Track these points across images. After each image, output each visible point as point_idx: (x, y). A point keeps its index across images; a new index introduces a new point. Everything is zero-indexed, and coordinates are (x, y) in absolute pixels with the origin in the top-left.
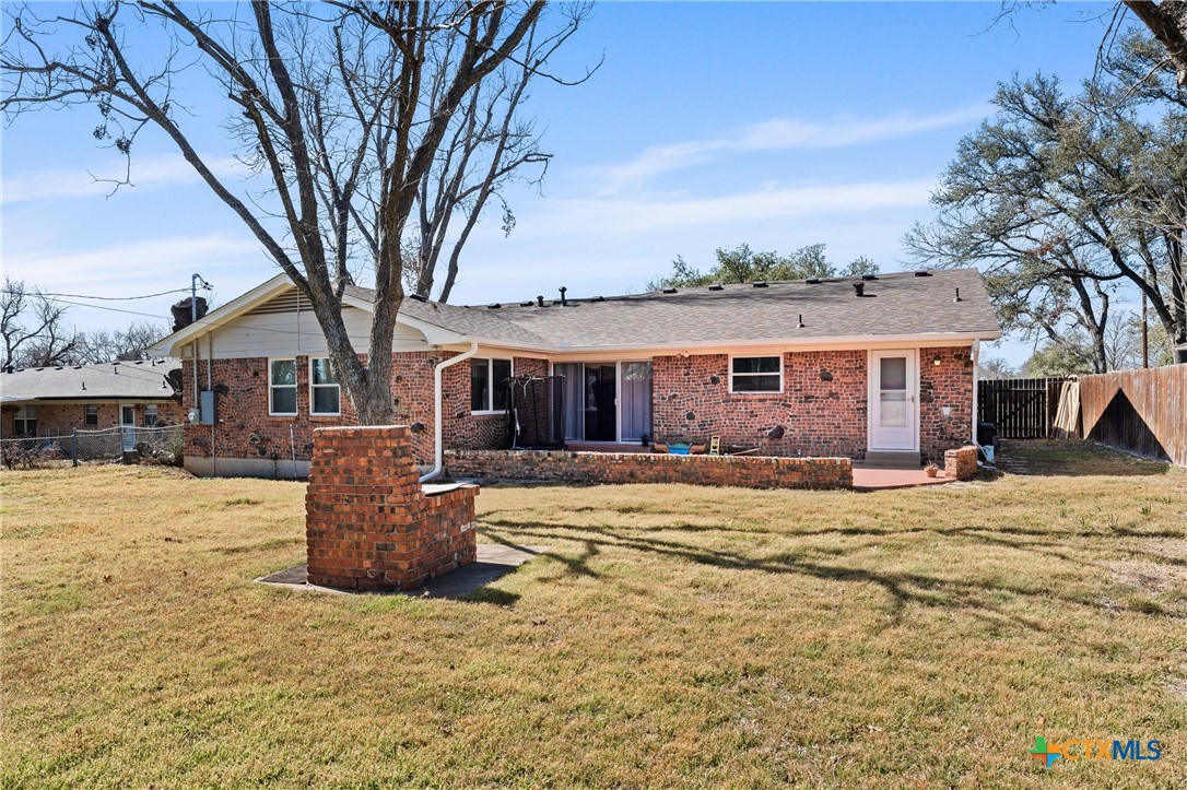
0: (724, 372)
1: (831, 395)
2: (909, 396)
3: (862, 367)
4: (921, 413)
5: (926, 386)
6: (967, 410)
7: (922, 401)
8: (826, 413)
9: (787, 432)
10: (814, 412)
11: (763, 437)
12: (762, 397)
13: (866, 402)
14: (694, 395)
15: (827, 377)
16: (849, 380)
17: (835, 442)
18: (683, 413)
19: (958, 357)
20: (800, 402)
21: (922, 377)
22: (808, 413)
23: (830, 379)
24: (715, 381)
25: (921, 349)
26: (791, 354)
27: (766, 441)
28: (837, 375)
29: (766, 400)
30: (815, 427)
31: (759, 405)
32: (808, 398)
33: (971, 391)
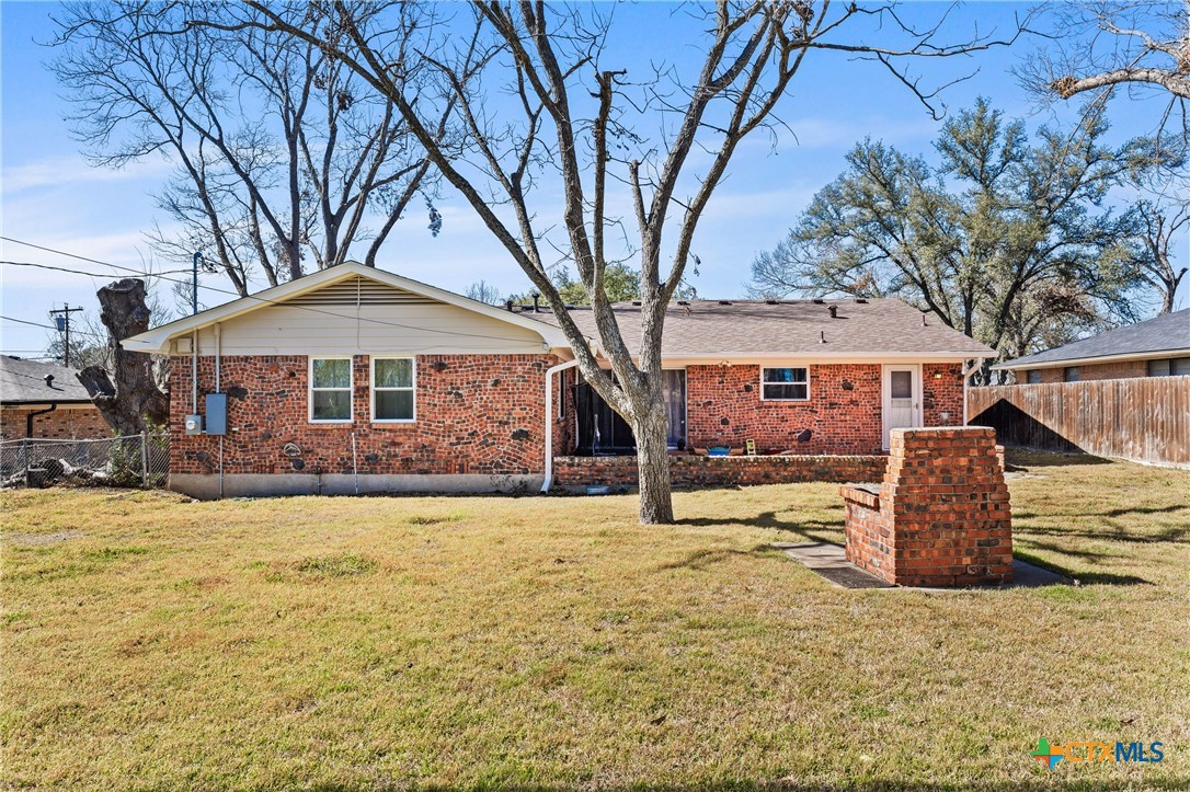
0: (757, 381)
1: (852, 402)
2: (914, 404)
3: (877, 379)
4: (925, 418)
5: (928, 395)
6: (959, 415)
7: (925, 407)
8: (848, 418)
9: (814, 435)
10: (838, 418)
11: (792, 440)
12: (793, 404)
13: (880, 408)
14: (728, 402)
15: (848, 387)
16: (866, 389)
17: (856, 443)
18: (717, 419)
19: (953, 372)
20: (826, 408)
21: (925, 388)
22: (832, 418)
23: (851, 389)
24: (748, 389)
25: (924, 365)
26: (817, 366)
27: (795, 443)
28: (856, 385)
29: (795, 407)
30: (838, 431)
31: (789, 411)
32: (832, 405)
33: (962, 399)
